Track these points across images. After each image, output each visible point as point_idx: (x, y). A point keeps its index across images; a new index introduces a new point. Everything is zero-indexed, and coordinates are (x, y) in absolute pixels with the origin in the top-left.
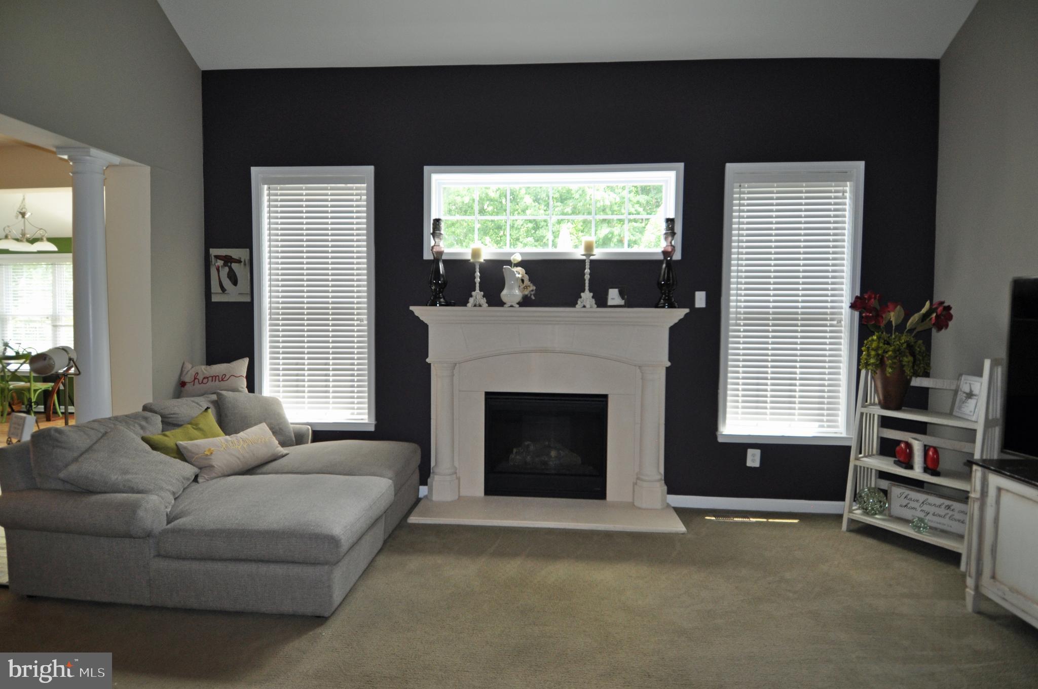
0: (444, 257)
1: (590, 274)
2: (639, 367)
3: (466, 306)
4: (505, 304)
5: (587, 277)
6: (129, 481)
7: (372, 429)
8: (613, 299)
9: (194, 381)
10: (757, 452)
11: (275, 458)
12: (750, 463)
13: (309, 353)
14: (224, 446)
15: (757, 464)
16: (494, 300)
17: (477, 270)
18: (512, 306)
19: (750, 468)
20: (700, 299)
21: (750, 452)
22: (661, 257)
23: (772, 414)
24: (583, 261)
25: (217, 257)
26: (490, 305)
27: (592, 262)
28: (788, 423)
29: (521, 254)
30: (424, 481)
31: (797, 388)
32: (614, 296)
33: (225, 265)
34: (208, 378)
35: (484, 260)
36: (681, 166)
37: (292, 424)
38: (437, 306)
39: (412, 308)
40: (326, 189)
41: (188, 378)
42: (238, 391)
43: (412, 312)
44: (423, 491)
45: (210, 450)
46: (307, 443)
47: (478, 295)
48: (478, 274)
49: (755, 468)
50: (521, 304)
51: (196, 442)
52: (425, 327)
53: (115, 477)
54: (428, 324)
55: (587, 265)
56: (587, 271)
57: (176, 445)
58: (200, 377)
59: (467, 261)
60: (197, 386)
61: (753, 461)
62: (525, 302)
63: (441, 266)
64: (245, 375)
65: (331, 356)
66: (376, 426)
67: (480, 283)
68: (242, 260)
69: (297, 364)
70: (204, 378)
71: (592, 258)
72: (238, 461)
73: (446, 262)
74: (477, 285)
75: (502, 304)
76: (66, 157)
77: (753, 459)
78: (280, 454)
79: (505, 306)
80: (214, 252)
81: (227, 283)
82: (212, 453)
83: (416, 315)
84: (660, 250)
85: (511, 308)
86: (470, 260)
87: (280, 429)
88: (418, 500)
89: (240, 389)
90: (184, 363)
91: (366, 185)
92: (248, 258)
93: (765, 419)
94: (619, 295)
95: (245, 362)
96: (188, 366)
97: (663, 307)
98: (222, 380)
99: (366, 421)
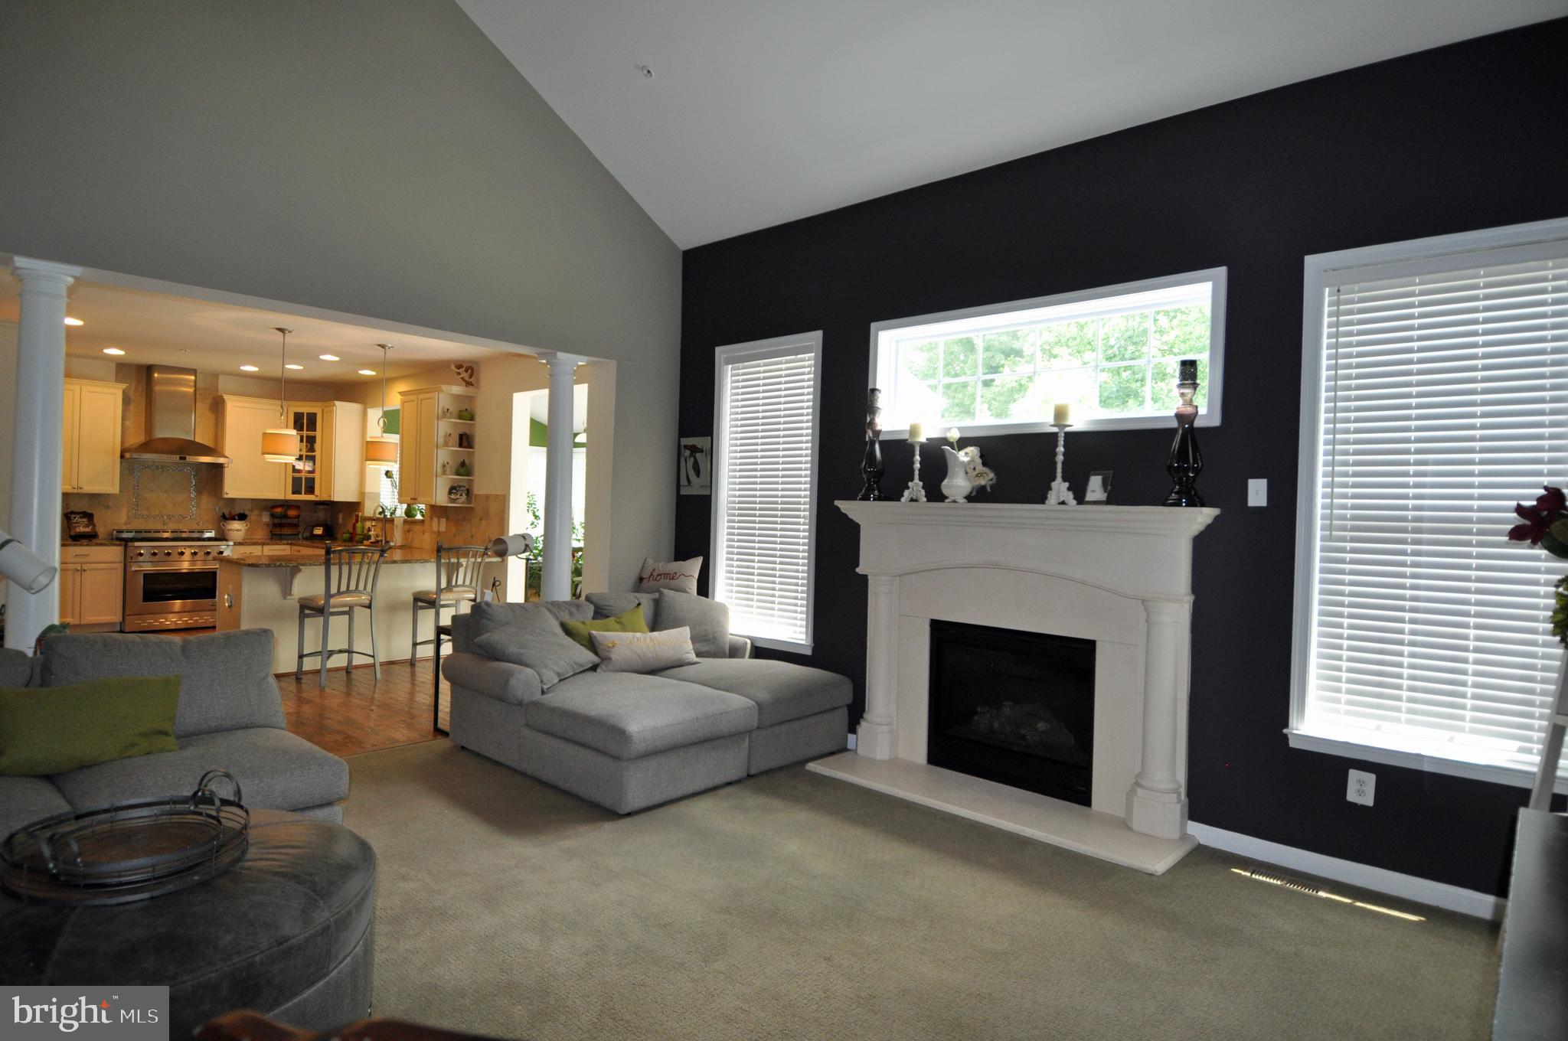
0: (882, 438)
1: (1065, 454)
2: (1143, 600)
3: (899, 500)
4: (947, 498)
5: (1060, 458)
6: (521, 654)
7: (809, 652)
8: (1093, 491)
9: (650, 577)
10: (1371, 779)
11: (681, 664)
12: (1352, 796)
13: (759, 555)
14: (629, 641)
15: (1368, 799)
16: (935, 494)
17: (917, 452)
18: (954, 501)
19: (1354, 805)
20: (1257, 492)
21: (1354, 775)
22: (1175, 424)
23: (1410, 711)
24: (1055, 435)
25: (686, 447)
26: (929, 500)
27: (1067, 434)
28: (1448, 734)
29: (959, 428)
30: (852, 729)
31: (1471, 668)
32: (1095, 487)
33: (691, 455)
34: (661, 575)
35: (927, 439)
36: (1222, 272)
37: (731, 634)
38: (870, 500)
39: (837, 503)
40: (780, 363)
41: (645, 575)
42: (684, 591)
43: (838, 508)
44: (851, 737)
45: (614, 642)
46: (743, 657)
47: (916, 486)
48: (918, 458)
49: (1363, 807)
50: (970, 498)
51: (606, 633)
52: (856, 527)
53: (513, 649)
54: (860, 523)
55: (1061, 442)
56: (1061, 449)
57: (589, 633)
58: (655, 574)
59: (905, 441)
60: (651, 582)
61: (1361, 793)
62: (978, 496)
63: (877, 447)
64: (696, 575)
65: (778, 560)
66: (814, 649)
67: (919, 470)
68: (704, 449)
69: (748, 567)
70: (658, 575)
71: (1068, 429)
72: (638, 659)
73: (883, 444)
74: (917, 473)
75: (941, 498)
76: (544, 361)
77: (1361, 790)
78: (687, 661)
79: (947, 501)
80: (686, 441)
81: (692, 474)
82: (613, 646)
83: (844, 512)
84: (1172, 413)
85: (952, 504)
86: (907, 440)
87: (714, 638)
88: (844, 749)
89: (689, 590)
90: (645, 560)
91: (813, 354)
92: (709, 446)
93: (1397, 720)
94: (1101, 485)
95: (700, 560)
96: (650, 561)
97: (1178, 504)
98: (673, 579)
99: (803, 642)
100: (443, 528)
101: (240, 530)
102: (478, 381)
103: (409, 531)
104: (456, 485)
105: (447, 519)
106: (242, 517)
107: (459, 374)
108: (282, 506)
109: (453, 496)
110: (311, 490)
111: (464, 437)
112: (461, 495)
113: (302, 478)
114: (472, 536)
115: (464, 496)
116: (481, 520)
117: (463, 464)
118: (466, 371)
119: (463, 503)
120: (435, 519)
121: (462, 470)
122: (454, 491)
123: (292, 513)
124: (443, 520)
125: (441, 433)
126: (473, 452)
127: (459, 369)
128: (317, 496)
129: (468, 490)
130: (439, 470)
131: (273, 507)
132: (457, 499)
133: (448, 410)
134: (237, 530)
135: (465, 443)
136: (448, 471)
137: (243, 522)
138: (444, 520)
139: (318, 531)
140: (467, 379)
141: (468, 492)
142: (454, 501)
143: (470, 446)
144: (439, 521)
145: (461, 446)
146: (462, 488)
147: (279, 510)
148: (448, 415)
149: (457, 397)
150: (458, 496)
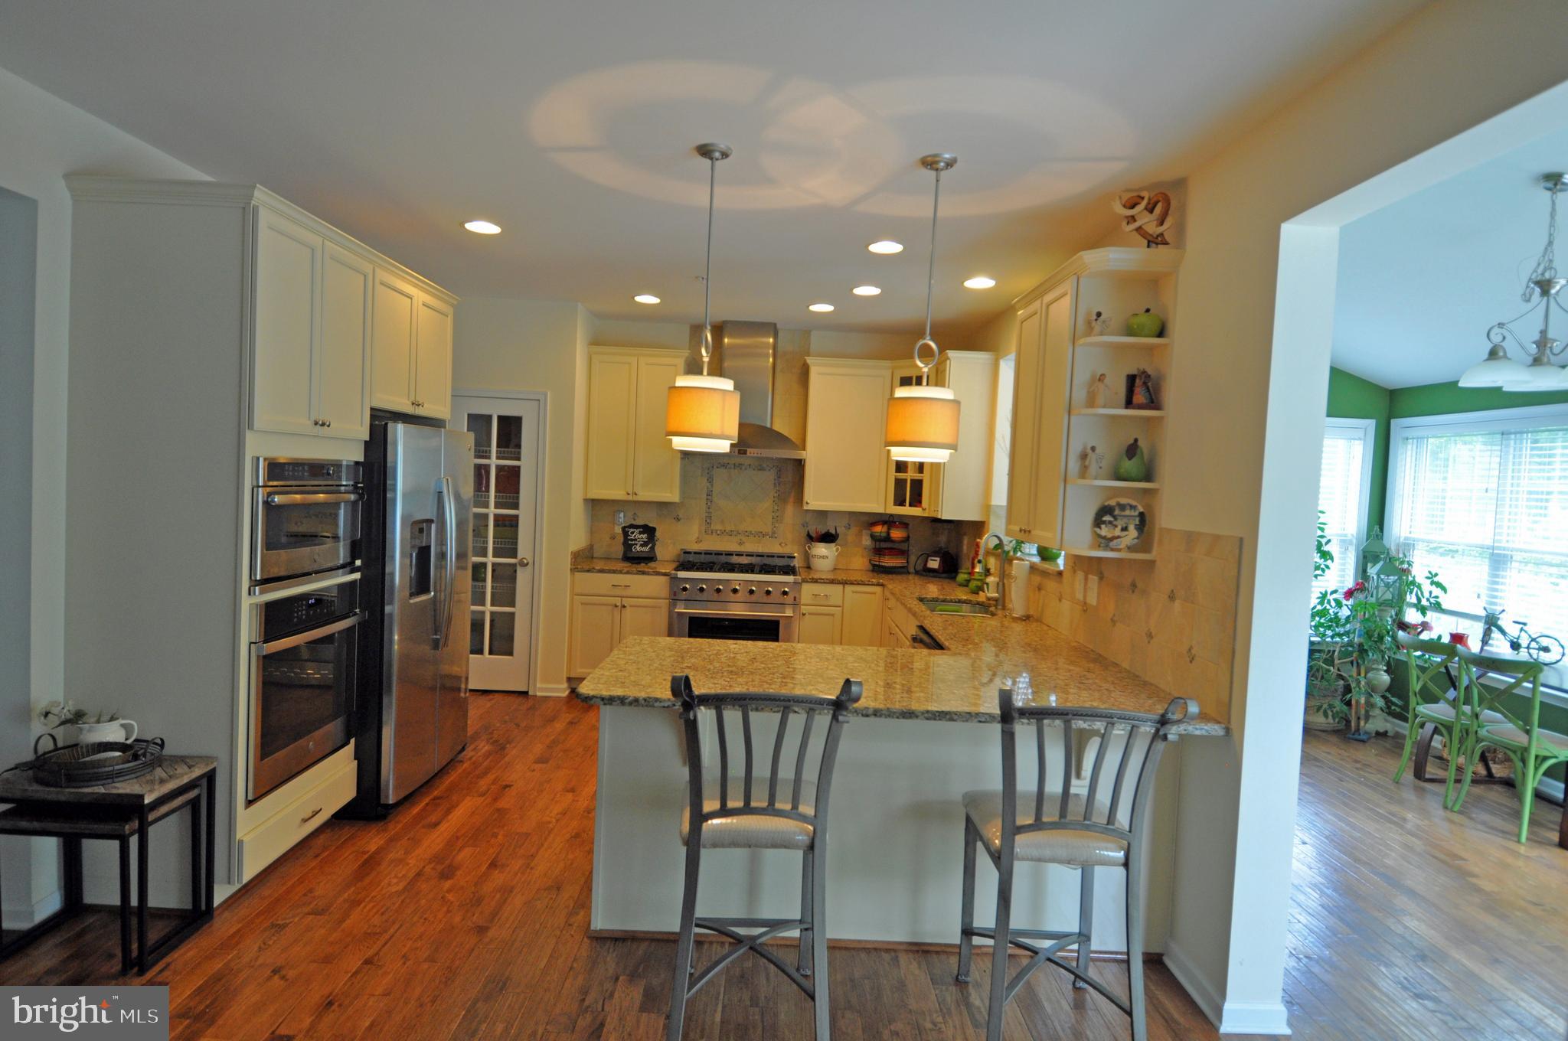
100: (1092, 600)
101: (827, 557)
102: (1180, 229)
103: (1039, 589)
104: (1112, 503)
105: (1101, 578)
106: (828, 538)
107: (1132, 219)
108: (884, 523)
109: (1104, 531)
110: (916, 500)
111: (1138, 382)
112: (1125, 529)
113: (906, 480)
114: (1150, 636)
115: (1133, 533)
116: (1172, 597)
117: (1132, 450)
118: (1151, 210)
119: (1130, 549)
120: (1080, 575)
121: (1129, 466)
122: (1107, 518)
123: (897, 534)
124: (1093, 579)
125: (1082, 377)
126: (1160, 419)
127: (1133, 207)
128: (924, 509)
129: (1142, 515)
130: (1074, 465)
131: (873, 524)
132: (1114, 538)
133: (1099, 314)
134: (823, 557)
135: (1140, 397)
136: (1093, 468)
137: (834, 544)
138: (1096, 578)
139: (934, 564)
140: (1152, 229)
141: (1143, 522)
142: (1106, 542)
143: (1154, 403)
144: (1086, 579)
145: (1129, 403)
146: (1128, 512)
147: (879, 529)
148: (1097, 327)
149: (1124, 281)
150: (1117, 532)
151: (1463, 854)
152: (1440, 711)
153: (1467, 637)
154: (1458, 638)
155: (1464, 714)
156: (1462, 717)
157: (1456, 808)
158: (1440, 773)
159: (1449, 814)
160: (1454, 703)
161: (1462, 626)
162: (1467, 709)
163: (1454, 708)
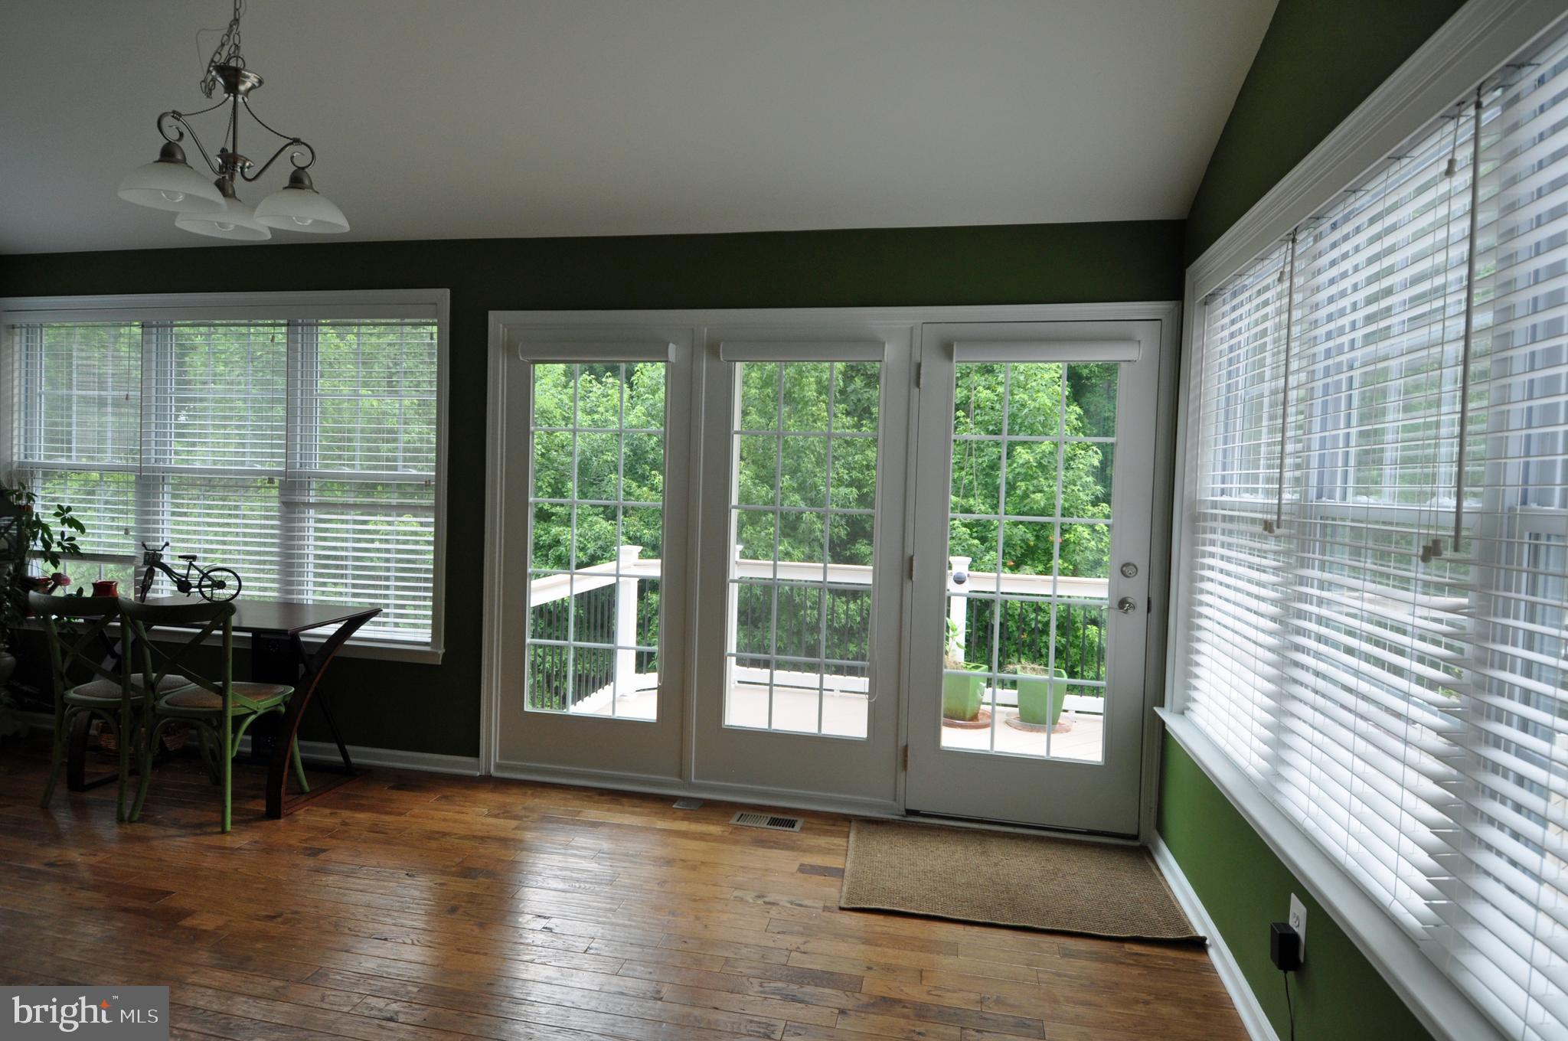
151: (163, 885)
152: (96, 689)
153: (116, 584)
154: (104, 589)
155: (134, 687)
156: (132, 693)
157: (136, 816)
158: (106, 771)
159: (129, 829)
160: (118, 674)
161: (109, 572)
162: (137, 677)
163: (120, 684)
